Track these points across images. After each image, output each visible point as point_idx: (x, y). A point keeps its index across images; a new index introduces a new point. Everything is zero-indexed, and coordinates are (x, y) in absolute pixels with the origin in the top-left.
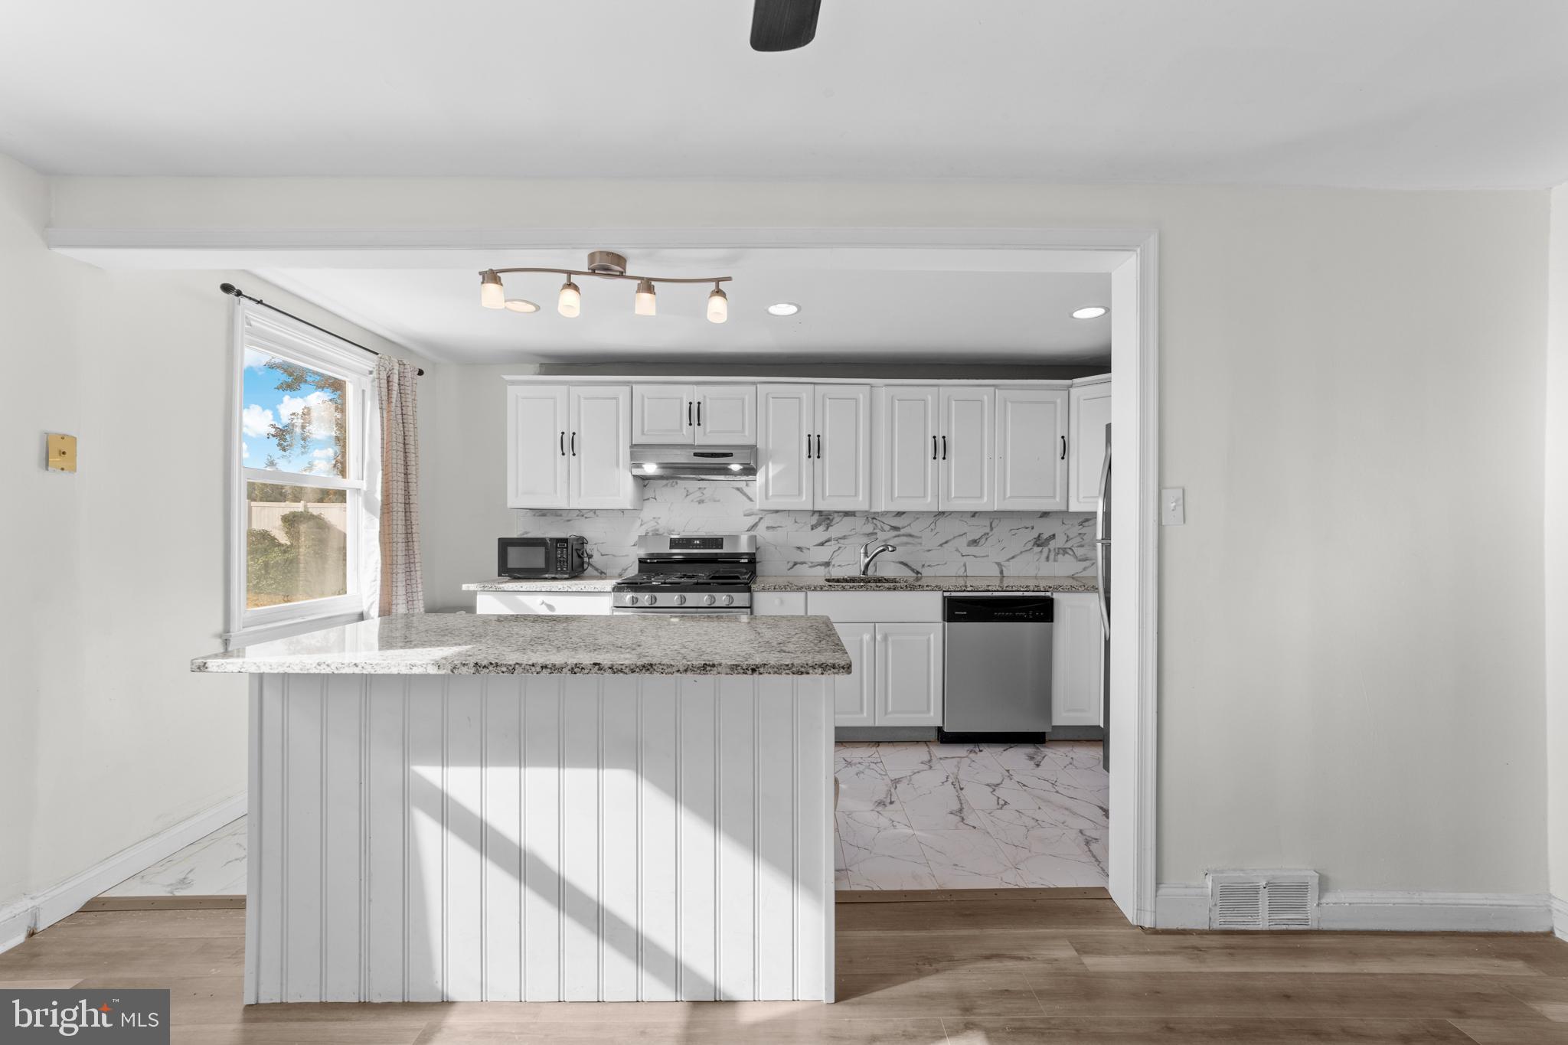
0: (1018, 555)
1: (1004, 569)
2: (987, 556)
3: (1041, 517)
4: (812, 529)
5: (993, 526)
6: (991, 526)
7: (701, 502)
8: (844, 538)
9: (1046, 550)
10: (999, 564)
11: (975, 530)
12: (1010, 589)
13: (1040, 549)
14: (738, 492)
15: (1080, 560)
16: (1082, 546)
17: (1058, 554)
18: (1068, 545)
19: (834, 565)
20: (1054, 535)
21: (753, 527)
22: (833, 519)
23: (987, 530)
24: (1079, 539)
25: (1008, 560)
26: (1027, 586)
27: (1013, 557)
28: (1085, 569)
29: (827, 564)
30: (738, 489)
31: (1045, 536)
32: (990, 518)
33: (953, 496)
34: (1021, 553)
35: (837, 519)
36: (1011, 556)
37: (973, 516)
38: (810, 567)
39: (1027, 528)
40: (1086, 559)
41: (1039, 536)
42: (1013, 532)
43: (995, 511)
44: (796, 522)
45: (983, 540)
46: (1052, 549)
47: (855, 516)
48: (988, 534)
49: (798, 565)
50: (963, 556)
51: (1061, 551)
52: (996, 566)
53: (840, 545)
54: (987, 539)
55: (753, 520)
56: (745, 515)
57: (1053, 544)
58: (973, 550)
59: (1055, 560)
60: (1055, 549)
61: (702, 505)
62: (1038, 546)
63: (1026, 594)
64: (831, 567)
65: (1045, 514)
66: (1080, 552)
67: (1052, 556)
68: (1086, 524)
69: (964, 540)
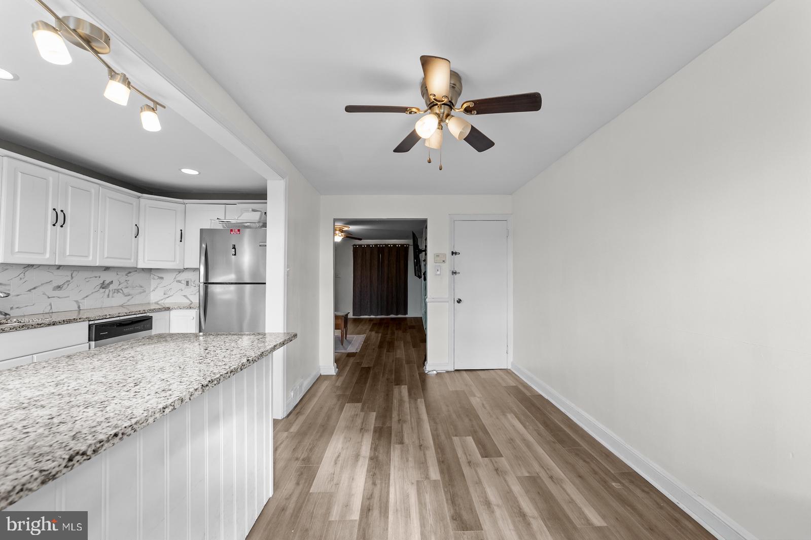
0: (90, 295)
1: (80, 304)
2: (69, 297)
3: (105, 270)
5: (73, 276)
6: (72, 275)
9: (107, 291)
10: (77, 302)
11: (59, 278)
12: (131, 314)
13: (104, 290)
15: (126, 296)
16: (127, 287)
17: (115, 292)
18: (120, 287)
20: (112, 282)
23: (69, 278)
24: (125, 284)
25: (84, 299)
26: (140, 311)
27: (87, 297)
28: (128, 301)
31: (107, 282)
32: (71, 271)
33: (68, 254)
34: (92, 293)
36: (85, 296)
37: (58, 269)
39: (96, 277)
40: (129, 295)
41: (103, 282)
42: (87, 280)
43: (96, 266)
45: (66, 285)
46: (111, 290)
48: (69, 281)
50: (49, 298)
51: (116, 291)
52: (75, 303)
54: (68, 285)
57: (112, 287)
58: (57, 293)
59: (112, 297)
60: (112, 290)
62: (103, 288)
63: (138, 316)
65: (107, 269)
66: (126, 291)
67: (110, 295)
68: (129, 275)
69: (50, 287)
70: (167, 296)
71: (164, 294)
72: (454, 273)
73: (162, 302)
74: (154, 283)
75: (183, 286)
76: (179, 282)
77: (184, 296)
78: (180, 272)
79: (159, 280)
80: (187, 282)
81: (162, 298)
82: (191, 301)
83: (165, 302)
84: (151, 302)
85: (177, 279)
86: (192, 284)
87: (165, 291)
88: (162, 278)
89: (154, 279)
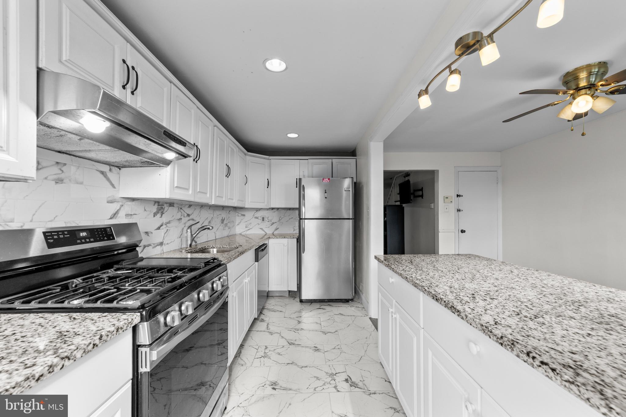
4: (154, 216)
7: (59, 181)
8: (169, 223)
14: (101, 176)
19: (165, 244)
21: (115, 214)
22: (165, 208)
29: (161, 244)
30: (102, 173)
35: (166, 207)
38: (153, 248)
44: (145, 210)
47: (174, 206)
49: (146, 247)
53: (167, 228)
55: (115, 207)
56: (108, 202)
61: (59, 185)
64: (163, 245)
70: (247, 229)
71: (246, 227)
72: (459, 210)
73: (244, 233)
74: (238, 219)
75: (260, 221)
76: (257, 218)
77: (261, 229)
78: (257, 211)
79: (242, 217)
80: (263, 218)
81: (244, 230)
82: (266, 233)
83: (247, 233)
84: (236, 233)
85: (255, 216)
86: (267, 220)
87: (246, 225)
88: (244, 215)
89: (238, 216)
